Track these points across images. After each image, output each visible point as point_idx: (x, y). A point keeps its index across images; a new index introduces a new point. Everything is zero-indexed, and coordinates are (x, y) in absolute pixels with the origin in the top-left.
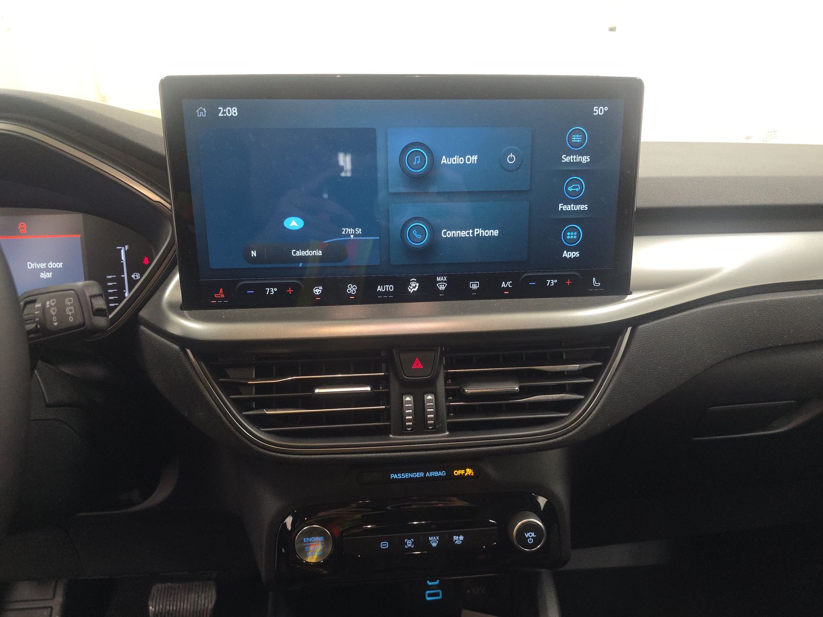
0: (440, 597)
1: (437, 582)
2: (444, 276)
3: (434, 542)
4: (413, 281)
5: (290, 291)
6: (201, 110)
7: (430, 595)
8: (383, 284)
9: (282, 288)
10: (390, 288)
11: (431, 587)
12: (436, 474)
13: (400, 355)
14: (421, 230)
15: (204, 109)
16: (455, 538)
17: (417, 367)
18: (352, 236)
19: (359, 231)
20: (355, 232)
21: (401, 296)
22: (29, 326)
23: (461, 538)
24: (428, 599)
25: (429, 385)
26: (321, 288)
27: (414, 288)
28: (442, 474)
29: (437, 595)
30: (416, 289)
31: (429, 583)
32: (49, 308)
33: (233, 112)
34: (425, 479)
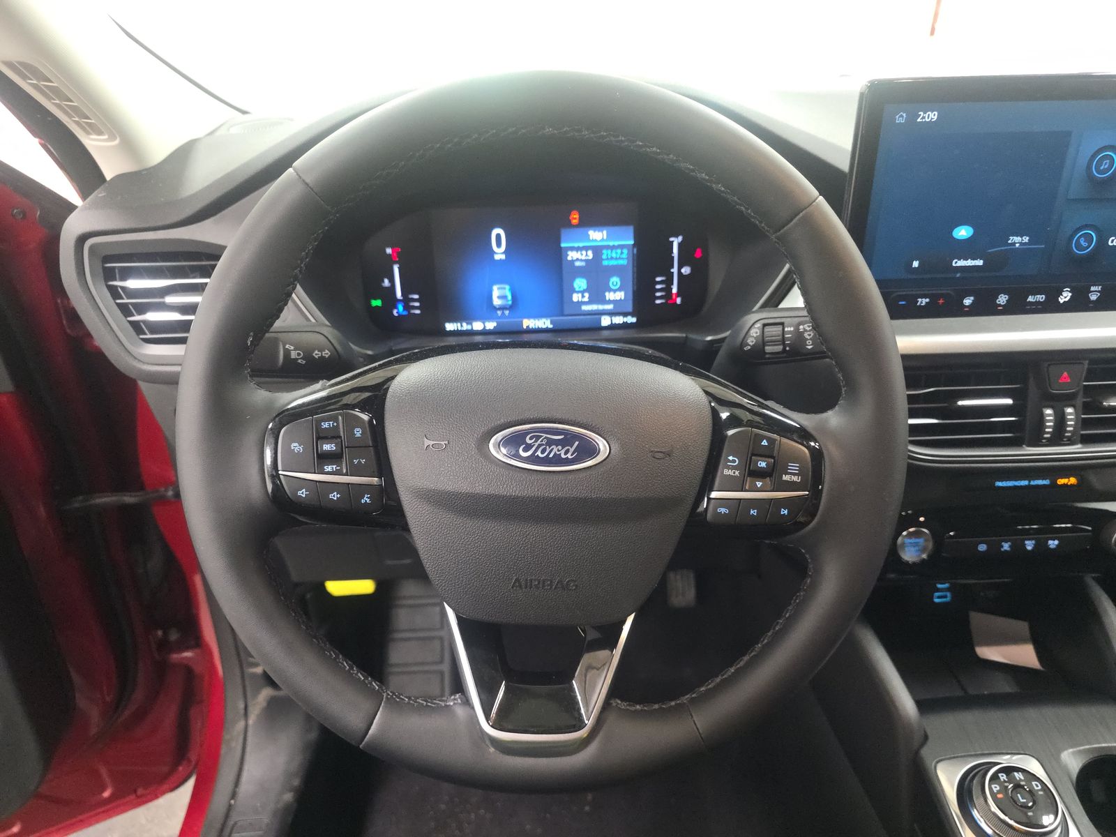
0: (948, 599)
1: (947, 585)
2: (1098, 285)
3: (1030, 545)
4: (1067, 291)
5: (941, 301)
6: (902, 116)
7: (939, 597)
8: (1034, 294)
9: (934, 298)
10: (1041, 298)
11: (939, 590)
12: (1040, 482)
13: (1050, 369)
14: (1088, 238)
15: (904, 115)
16: (1050, 542)
17: (1065, 379)
18: (1017, 245)
19: (1026, 239)
20: (1022, 240)
21: (1051, 306)
22: (770, 347)
23: (1056, 542)
24: (937, 600)
25: (1069, 399)
26: (972, 298)
27: (1065, 297)
28: (1046, 482)
29: (945, 597)
30: (1067, 300)
31: (939, 586)
32: (803, 333)
33: (933, 116)
34: (1029, 487)
